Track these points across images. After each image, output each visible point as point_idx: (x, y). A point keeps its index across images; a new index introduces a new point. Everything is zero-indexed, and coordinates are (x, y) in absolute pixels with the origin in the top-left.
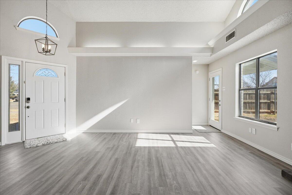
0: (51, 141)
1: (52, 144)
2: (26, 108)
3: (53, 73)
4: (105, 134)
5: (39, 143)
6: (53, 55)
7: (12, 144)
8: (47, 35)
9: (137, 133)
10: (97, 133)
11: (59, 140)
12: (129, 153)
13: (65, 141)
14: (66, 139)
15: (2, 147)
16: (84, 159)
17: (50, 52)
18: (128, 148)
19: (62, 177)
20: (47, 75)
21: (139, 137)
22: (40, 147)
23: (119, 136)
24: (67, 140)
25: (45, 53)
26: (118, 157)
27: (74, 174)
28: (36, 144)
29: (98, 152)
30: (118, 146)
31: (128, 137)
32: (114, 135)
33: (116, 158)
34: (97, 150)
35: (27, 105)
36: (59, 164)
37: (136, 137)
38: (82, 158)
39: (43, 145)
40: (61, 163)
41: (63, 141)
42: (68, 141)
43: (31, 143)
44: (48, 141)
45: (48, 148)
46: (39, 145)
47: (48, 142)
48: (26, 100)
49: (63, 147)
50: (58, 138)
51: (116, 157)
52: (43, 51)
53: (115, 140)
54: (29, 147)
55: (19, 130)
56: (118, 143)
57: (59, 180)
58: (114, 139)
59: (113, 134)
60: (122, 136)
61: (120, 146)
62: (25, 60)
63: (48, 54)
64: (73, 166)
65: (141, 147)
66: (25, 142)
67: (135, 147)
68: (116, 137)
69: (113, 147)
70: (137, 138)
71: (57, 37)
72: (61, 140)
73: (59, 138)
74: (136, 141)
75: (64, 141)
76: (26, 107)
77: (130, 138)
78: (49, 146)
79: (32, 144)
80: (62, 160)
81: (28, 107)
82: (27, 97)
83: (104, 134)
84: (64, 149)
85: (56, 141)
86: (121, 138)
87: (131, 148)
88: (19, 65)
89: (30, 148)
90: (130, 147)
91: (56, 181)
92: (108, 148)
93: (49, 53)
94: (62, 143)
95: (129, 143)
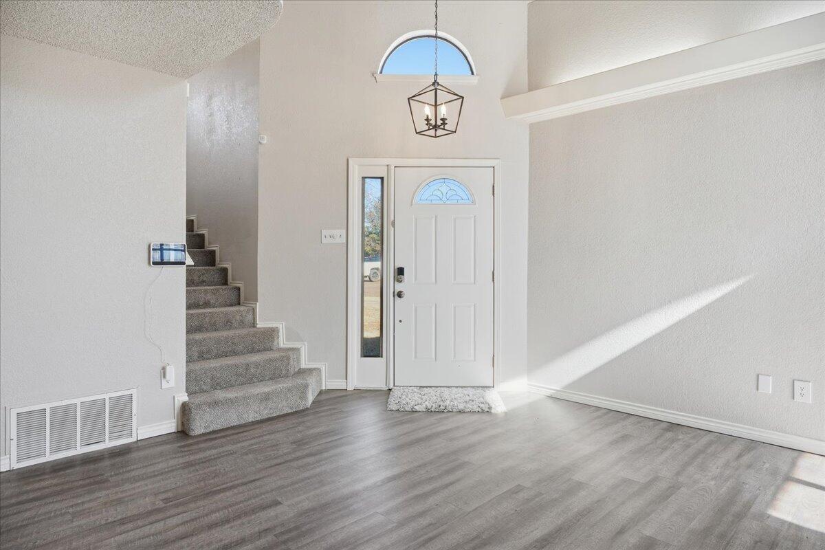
0: (448, 403)
1: (449, 414)
2: (396, 297)
3: (460, 192)
4: (632, 419)
5: (420, 402)
6: (453, 132)
7: (367, 391)
8: (436, 75)
9: (796, 454)
10: (598, 408)
11: (470, 407)
12: (722, 536)
13: (486, 411)
14: (490, 408)
15: (348, 393)
16: (522, 496)
17: (446, 127)
18: (721, 511)
19: (440, 530)
20: (444, 199)
21: (800, 474)
22: (420, 414)
23: (691, 441)
24: (493, 411)
25: (432, 132)
26: (658, 538)
27: (477, 537)
28: (413, 403)
29: (580, 485)
30: (673, 488)
31: (740, 456)
32: (669, 435)
33: (650, 538)
34: (579, 477)
35: (399, 287)
36: (447, 486)
37: (784, 468)
38: (519, 489)
39: (429, 411)
40: (451, 484)
41: (480, 410)
42: (496, 414)
43: (404, 397)
44: (442, 403)
45: (435, 424)
46: (417, 408)
47: (440, 406)
48: (396, 271)
49: (475, 432)
50: (468, 398)
51: (649, 531)
52: (427, 128)
53: (667, 453)
54: (394, 407)
55: (382, 357)
56: (678, 474)
57: (431, 539)
58: (665, 449)
59: (664, 425)
60: (710, 444)
61: (683, 490)
62: (393, 162)
63: (440, 132)
64: (480, 507)
65: (799, 528)
66: (391, 393)
67: (762, 516)
68: (676, 446)
69: (647, 486)
70: (789, 479)
71: (473, 74)
72: (476, 409)
73: (473, 401)
74: (779, 489)
75: (483, 411)
76: (396, 293)
77: (749, 467)
78: (440, 418)
79: (404, 402)
80: (459, 473)
81: (400, 295)
82: (398, 265)
83: (624, 419)
84: (475, 439)
85: (461, 407)
86: (700, 452)
87: (740, 516)
88: (382, 178)
89: (398, 411)
90: (735, 509)
91: (422, 535)
92: (626, 481)
93: (444, 129)
94: (475, 417)
95: (736, 491)
